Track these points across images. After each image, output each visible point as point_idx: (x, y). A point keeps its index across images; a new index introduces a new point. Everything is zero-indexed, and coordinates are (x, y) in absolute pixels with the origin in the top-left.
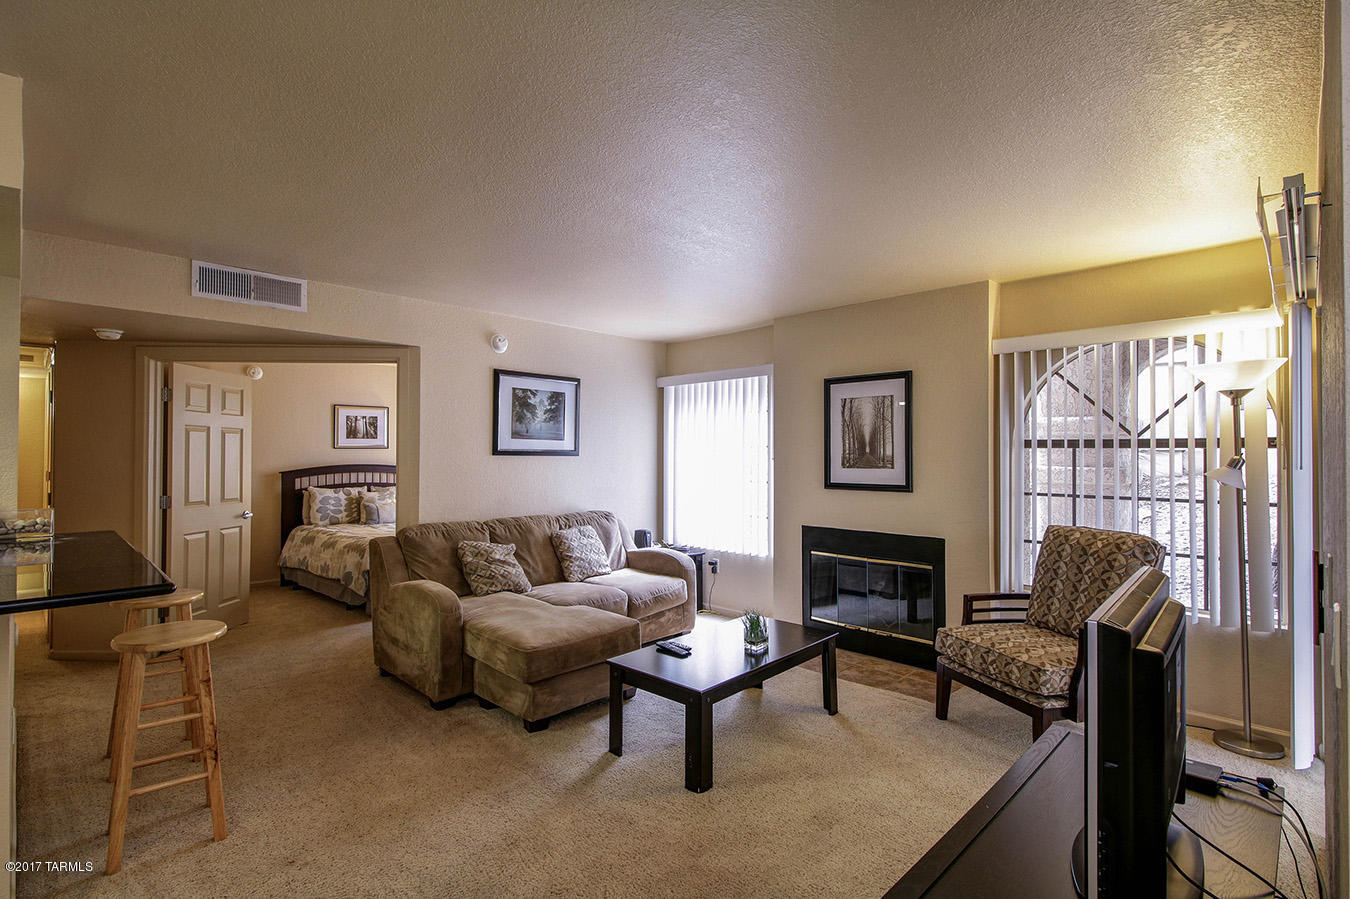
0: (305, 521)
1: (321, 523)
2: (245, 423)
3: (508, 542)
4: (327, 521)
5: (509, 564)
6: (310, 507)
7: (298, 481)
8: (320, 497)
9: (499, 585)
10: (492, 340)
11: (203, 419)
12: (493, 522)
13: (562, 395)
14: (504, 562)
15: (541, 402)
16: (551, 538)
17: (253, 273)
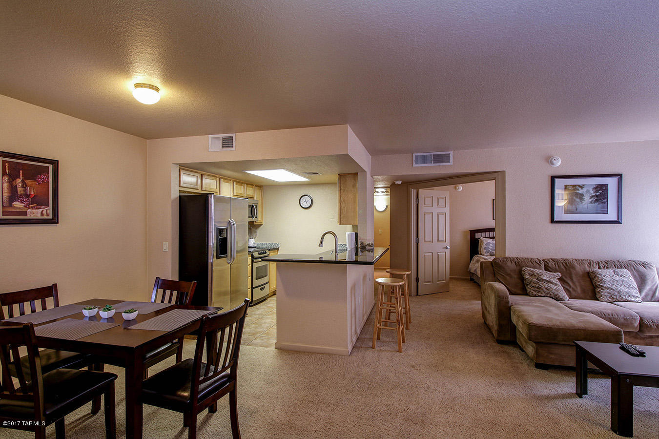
0: (480, 253)
1: (485, 254)
2: (447, 210)
3: (556, 271)
4: (489, 254)
5: (552, 283)
6: (481, 246)
7: (476, 234)
8: (485, 243)
9: (543, 293)
10: (549, 160)
11: (430, 210)
12: (548, 260)
13: (606, 186)
14: (549, 282)
15: (588, 191)
16: (588, 273)
17: (432, 153)
